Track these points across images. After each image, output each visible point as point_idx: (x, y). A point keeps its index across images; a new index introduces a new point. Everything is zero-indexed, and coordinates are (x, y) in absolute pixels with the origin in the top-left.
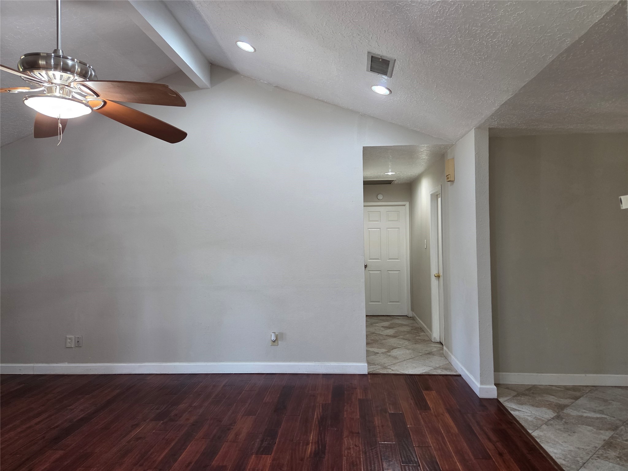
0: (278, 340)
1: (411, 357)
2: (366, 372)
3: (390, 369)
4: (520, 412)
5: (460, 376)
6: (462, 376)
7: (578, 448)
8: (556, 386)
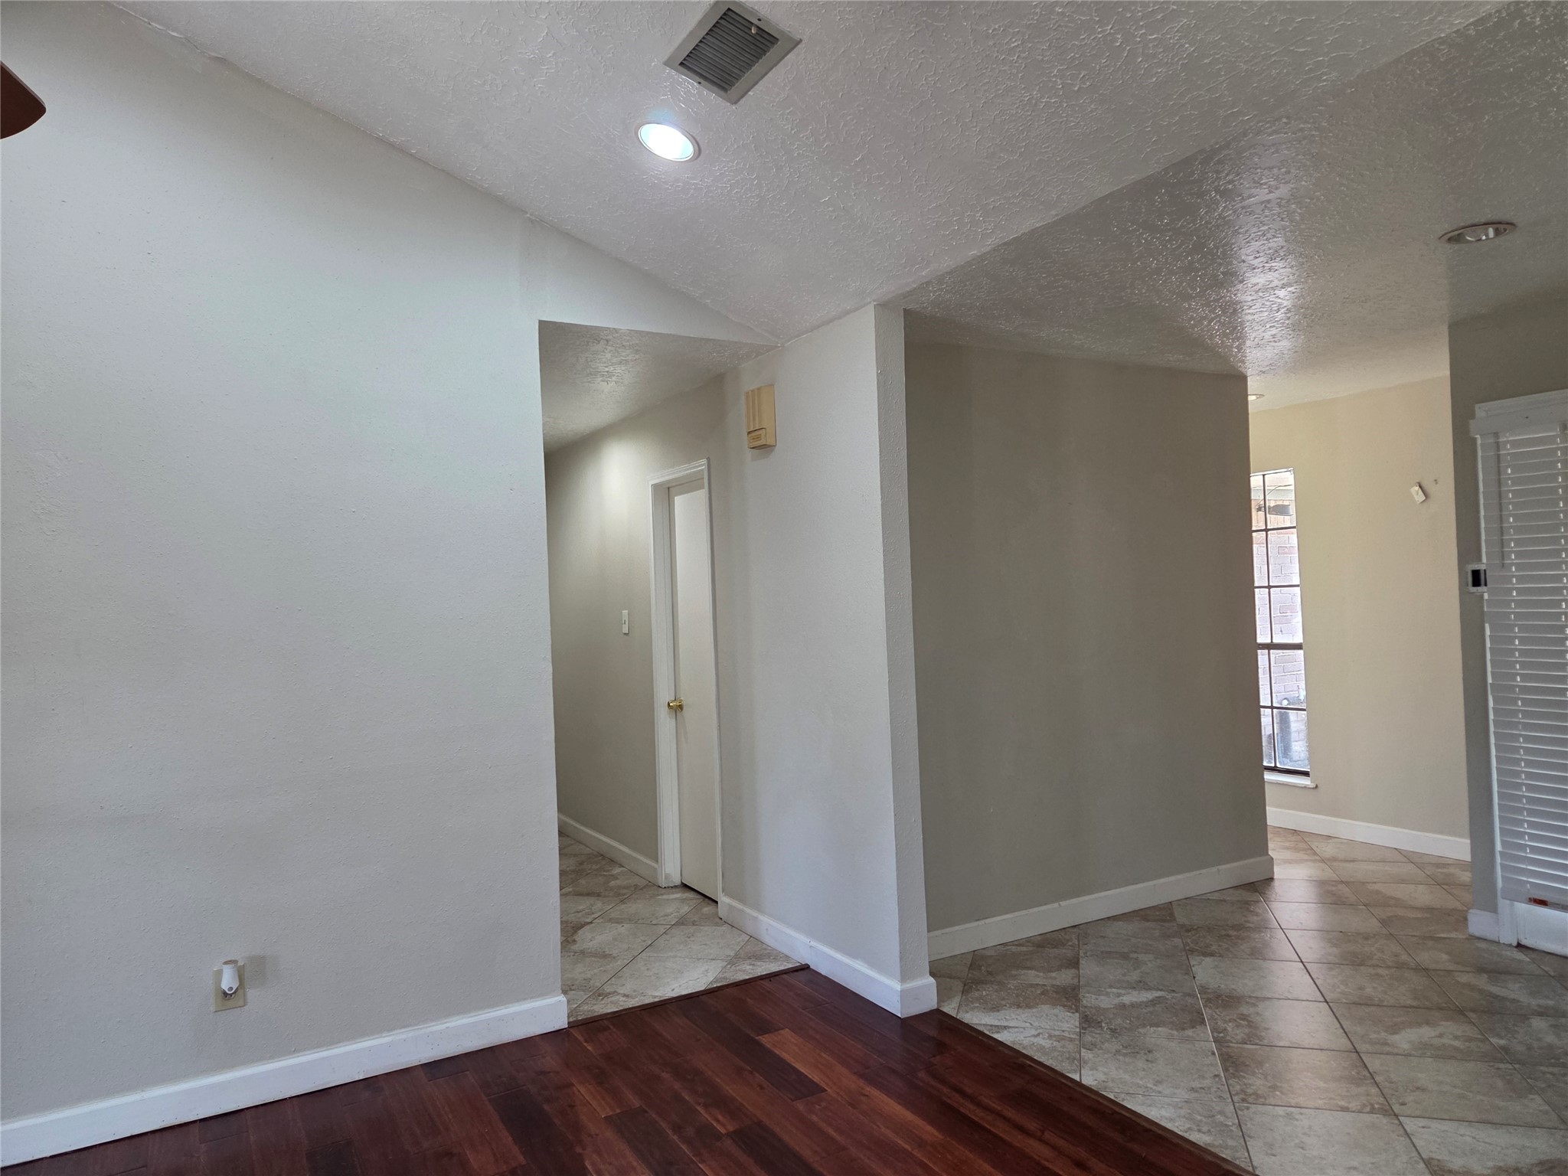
0: (244, 988)
1: (645, 945)
2: (560, 1022)
3: (615, 993)
4: (1010, 1030)
5: (805, 968)
6: (811, 967)
7: (1192, 1089)
8: (1012, 943)
